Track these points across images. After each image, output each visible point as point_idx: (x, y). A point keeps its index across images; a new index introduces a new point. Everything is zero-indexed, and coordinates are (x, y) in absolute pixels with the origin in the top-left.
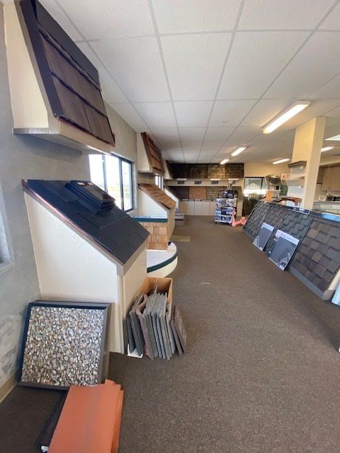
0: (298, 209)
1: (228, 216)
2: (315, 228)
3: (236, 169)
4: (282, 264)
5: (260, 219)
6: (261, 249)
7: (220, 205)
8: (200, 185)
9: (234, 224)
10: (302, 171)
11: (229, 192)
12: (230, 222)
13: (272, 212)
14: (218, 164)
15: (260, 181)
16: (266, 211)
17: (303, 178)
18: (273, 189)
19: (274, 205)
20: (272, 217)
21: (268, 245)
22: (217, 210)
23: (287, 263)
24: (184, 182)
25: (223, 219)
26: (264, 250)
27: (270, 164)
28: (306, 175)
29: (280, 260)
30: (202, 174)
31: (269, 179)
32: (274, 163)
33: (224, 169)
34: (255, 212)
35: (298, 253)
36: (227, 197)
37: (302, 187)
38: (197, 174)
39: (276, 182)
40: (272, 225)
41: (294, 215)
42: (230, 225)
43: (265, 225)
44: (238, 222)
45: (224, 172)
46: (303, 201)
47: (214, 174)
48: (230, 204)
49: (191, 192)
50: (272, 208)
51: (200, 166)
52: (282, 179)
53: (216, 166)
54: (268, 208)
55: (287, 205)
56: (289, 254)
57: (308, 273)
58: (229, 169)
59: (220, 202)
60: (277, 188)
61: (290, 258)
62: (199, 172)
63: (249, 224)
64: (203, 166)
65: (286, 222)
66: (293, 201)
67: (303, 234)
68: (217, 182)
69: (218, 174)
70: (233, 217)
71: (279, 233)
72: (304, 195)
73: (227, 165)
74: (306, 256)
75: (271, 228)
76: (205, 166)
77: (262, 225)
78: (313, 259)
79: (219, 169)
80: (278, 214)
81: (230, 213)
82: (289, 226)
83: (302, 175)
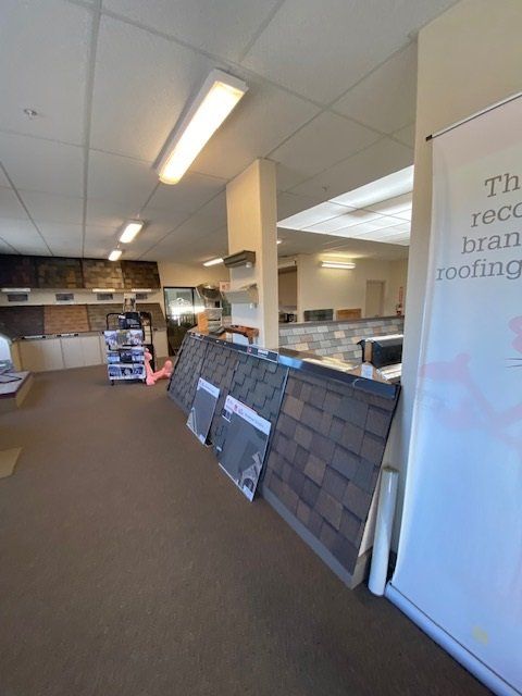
0: (255, 350)
1: (136, 365)
2: (297, 395)
3: (142, 271)
4: (247, 482)
5: (192, 370)
6: (203, 440)
7: (115, 345)
8: (72, 303)
9: (150, 381)
10: (251, 273)
11: (129, 315)
12: (142, 377)
13: (211, 355)
14: (105, 261)
15: (191, 294)
16: (200, 353)
17: (254, 286)
18: (211, 307)
19: (213, 340)
20: (212, 366)
21: (214, 429)
22: (110, 355)
23: (255, 480)
24: (25, 296)
25: (127, 372)
26: (208, 442)
27: (200, 266)
28: (258, 279)
29: (240, 471)
30: (69, 279)
31: (203, 290)
32: (207, 264)
33: (119, 270)
34: (184, 354)
35: (272, 454)
36: (128, 327)
37: (256, 305)
38: (58, 279)
39: (213, 296)
40: (216, 384)
41: (250, 362)
42: (142, 382)
43: (204, 384)
44: (160, 374)
45: (120, 276)
46: (262, 335)
47: (100, 279)
48: (136, 341)
49: (47, 317)
50: (210, 348)
51: (63, 263)
52: (221, 290)
53: (102, 264)
54: (204, 347)
55: (234, 341)
56: (256, 457)
57: (303, 509)
58: (128, 270)
59: (113, 337)
60: (217, 305)
61: (259, 468)
62: (61, 274)
63: (177, 379)
64: (69, 263)
65: (239, 378)
66: (245, 335)
67: (274, 406)
68: (110, 296)
69: (108, 280)
70: (148, 365)
71: (231, 404)
72: (263, 322)
73: (124, 264)
74: (292, 465)
75: (215, 392)
76: (73, 263)
77: (197, 382)
78: (305, 472)
79: (109, 270)
80: (222, 359)
81: (138, 358)
82: (245, 388)
83: (252, 282)
